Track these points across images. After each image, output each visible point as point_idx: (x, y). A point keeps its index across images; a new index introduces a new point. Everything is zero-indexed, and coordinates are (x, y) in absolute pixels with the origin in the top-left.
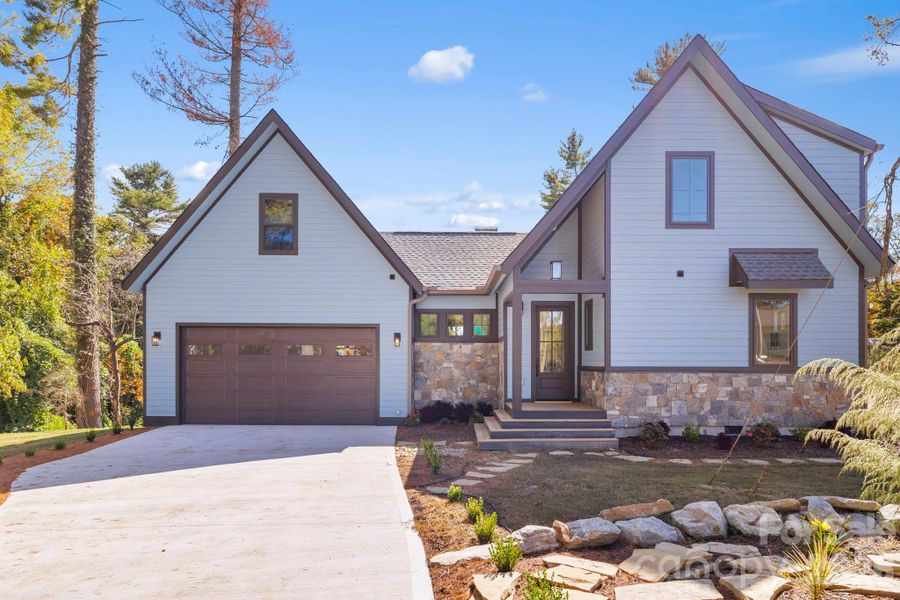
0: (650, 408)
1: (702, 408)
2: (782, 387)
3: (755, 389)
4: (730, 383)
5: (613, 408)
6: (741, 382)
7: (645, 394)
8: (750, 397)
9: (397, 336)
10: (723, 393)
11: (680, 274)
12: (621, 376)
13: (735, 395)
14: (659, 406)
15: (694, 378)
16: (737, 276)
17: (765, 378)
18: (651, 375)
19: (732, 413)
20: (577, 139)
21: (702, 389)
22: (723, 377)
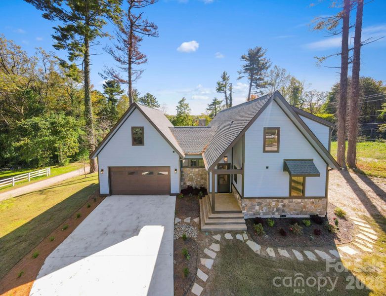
0: (256, 210)
1: (273, 210)
2: (300, 203)
3: (291, 204)
4: (283, 202)
5: (244, 210)
6: (286, 202)
7: (255, 205)
8: (289, 206)
9: (176, 170)
10: (280, 205)
11: (267, 168)
12: (247, 200)
13: (284, 206)
14: (259, 209)
15: (271, 200)
16: (286, 168)
17: (294, 200)
18: (257, 200)
19: (283, 211)
20: (226, 73)
21: (273, 204)
22: (280, 200)
